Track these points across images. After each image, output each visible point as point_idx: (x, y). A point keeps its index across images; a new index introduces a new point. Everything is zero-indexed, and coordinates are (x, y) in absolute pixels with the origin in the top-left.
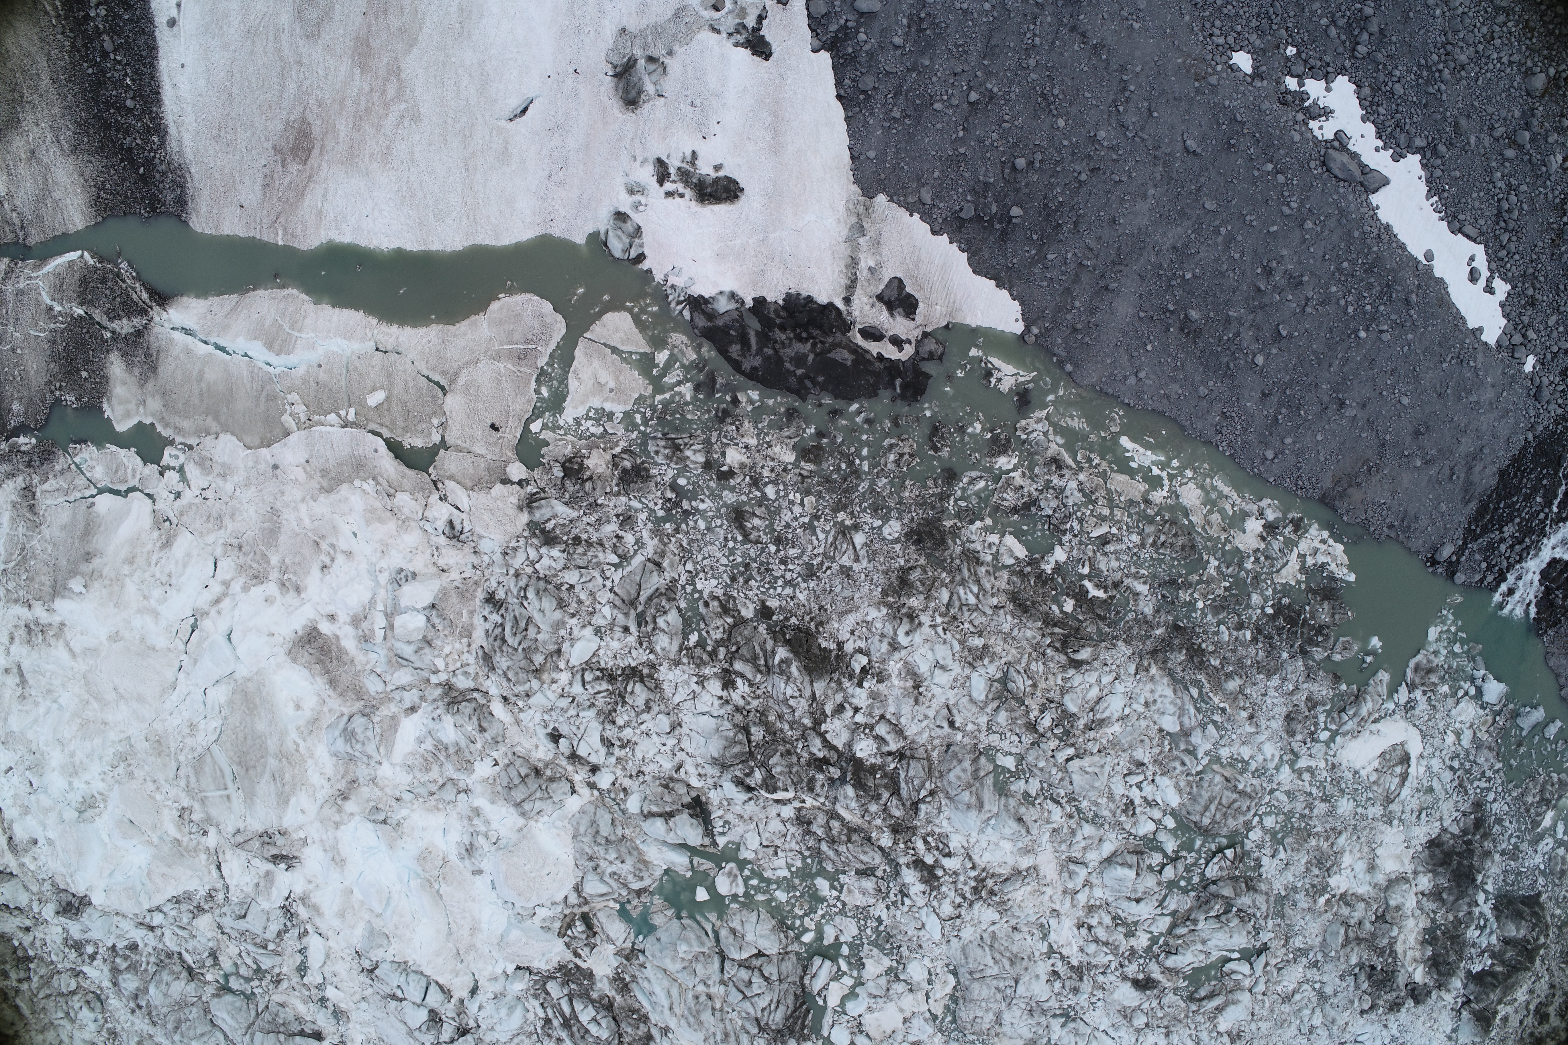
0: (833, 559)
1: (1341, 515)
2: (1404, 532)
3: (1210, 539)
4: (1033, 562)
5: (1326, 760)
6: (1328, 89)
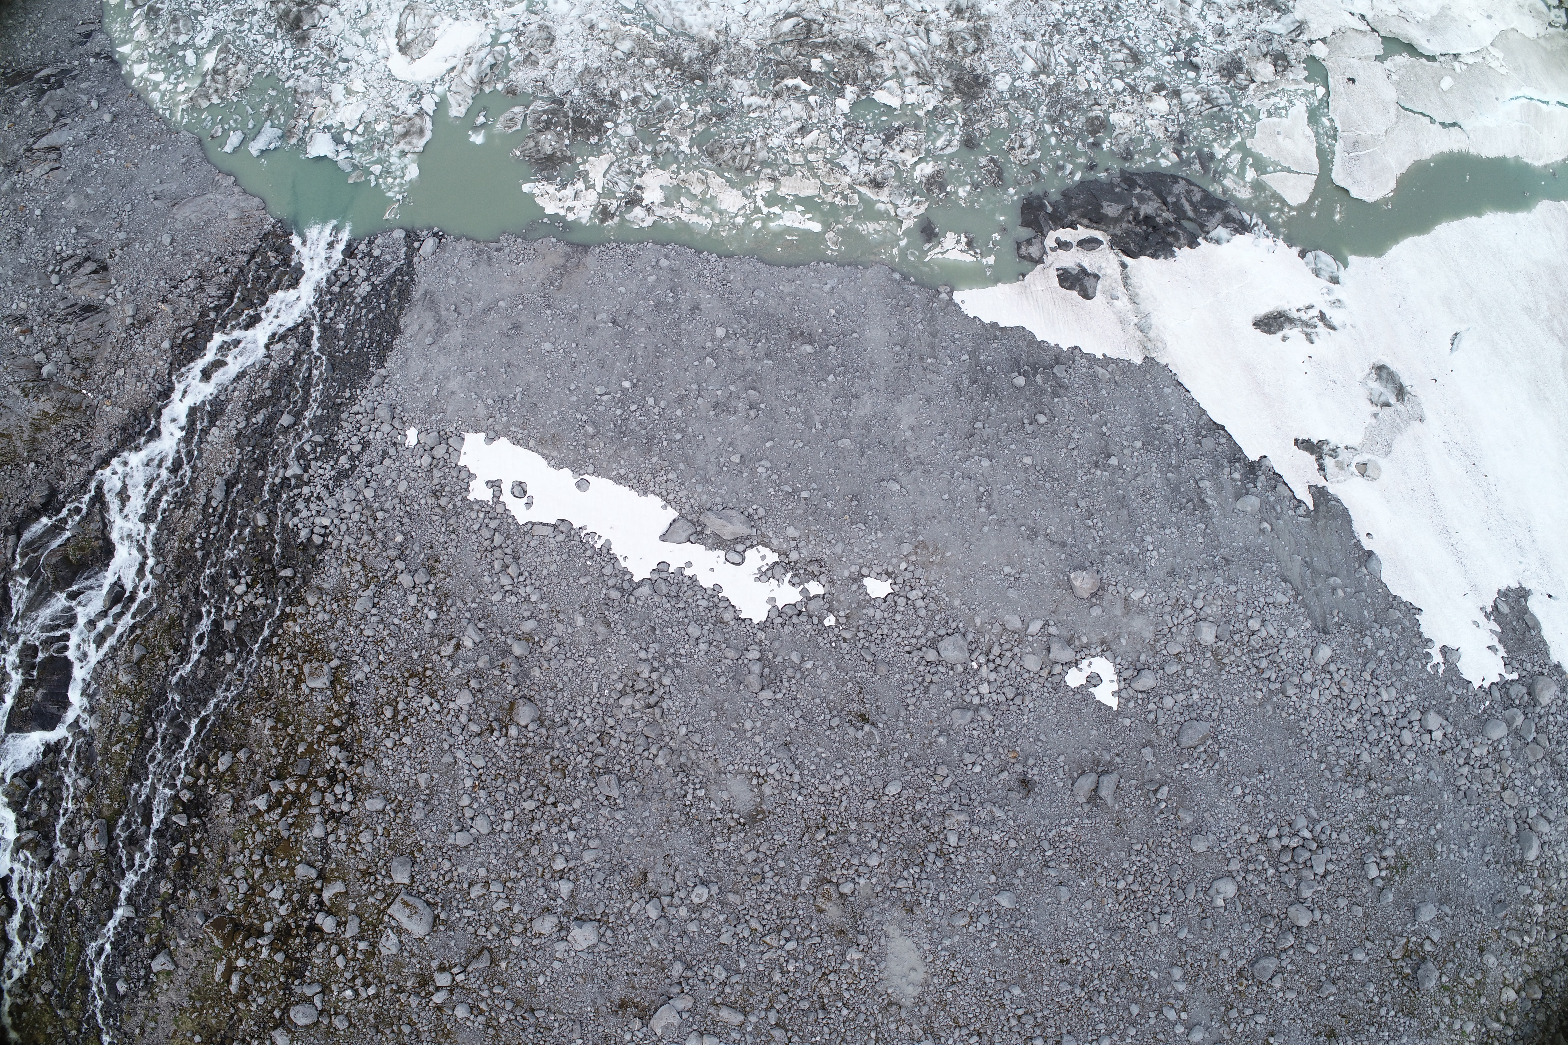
0: (1044, 44)
1: (559, 241)
2: (482, 251)
3: (696, 168)
4: (866, 90)
5: (494, 18)
6: (772, 600)
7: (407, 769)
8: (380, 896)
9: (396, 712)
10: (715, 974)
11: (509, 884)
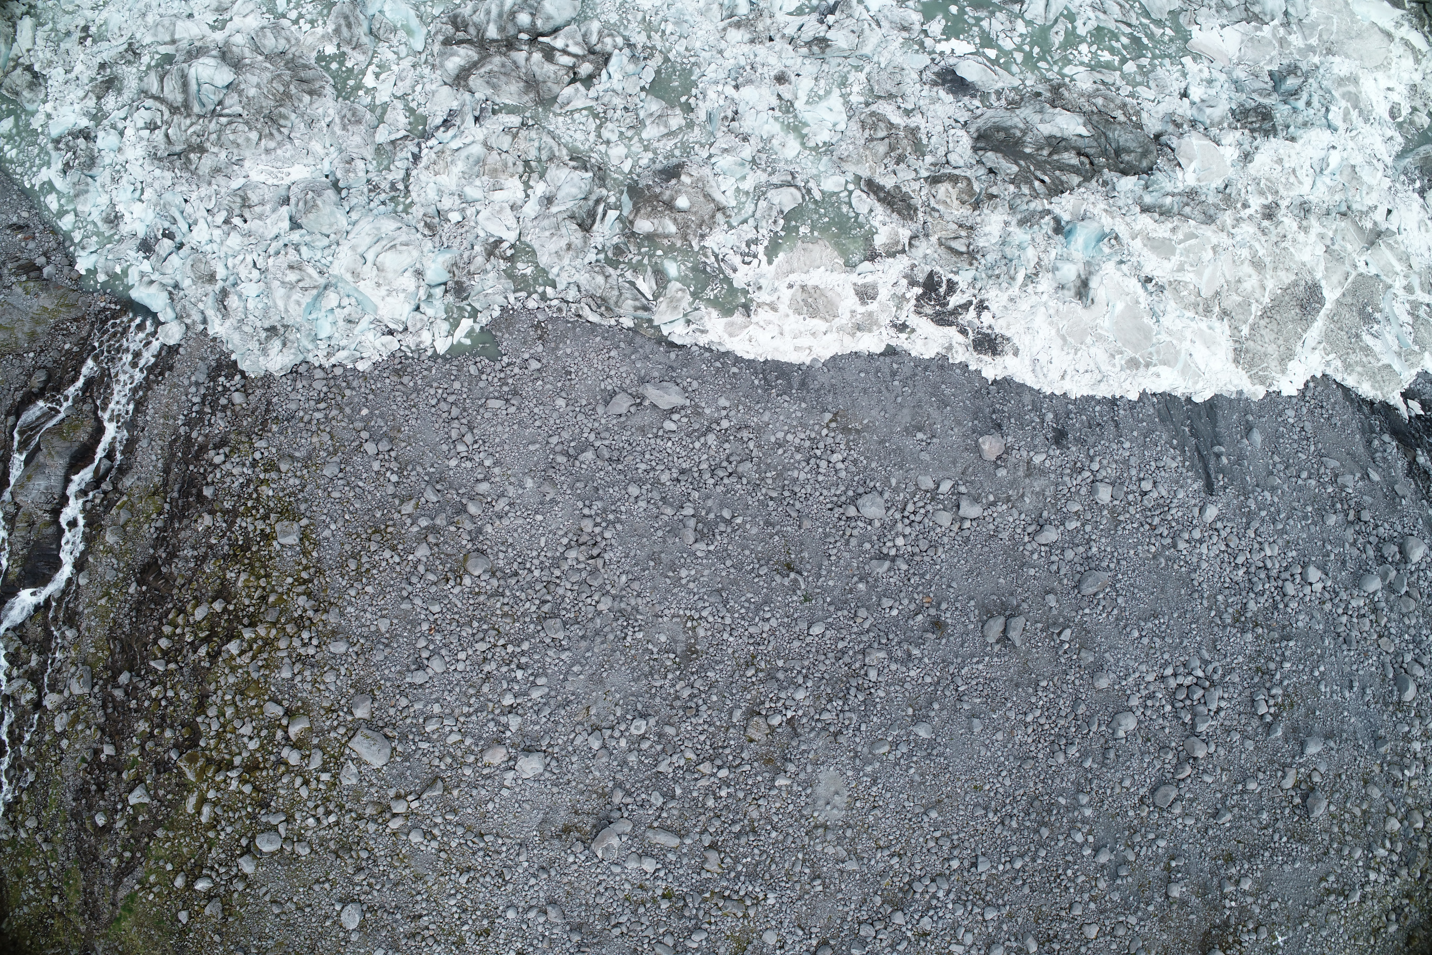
7: (368, 615)
8: (342, 730)
9: (360, 565)
10: (653, 800)
11: (462, 719)
